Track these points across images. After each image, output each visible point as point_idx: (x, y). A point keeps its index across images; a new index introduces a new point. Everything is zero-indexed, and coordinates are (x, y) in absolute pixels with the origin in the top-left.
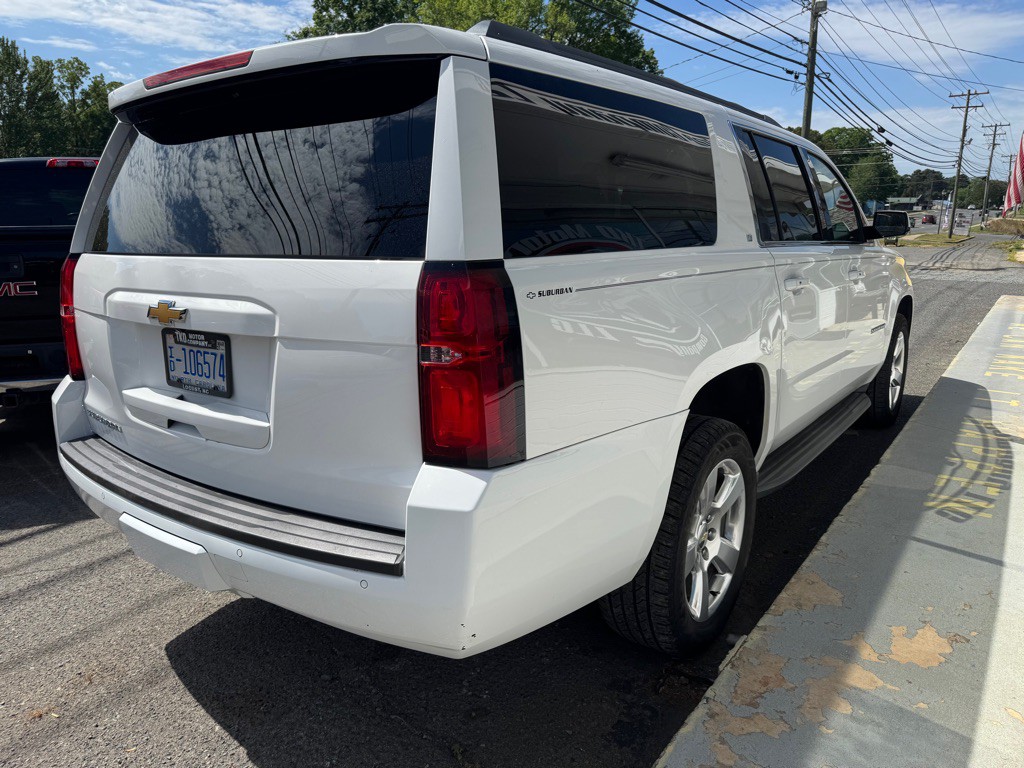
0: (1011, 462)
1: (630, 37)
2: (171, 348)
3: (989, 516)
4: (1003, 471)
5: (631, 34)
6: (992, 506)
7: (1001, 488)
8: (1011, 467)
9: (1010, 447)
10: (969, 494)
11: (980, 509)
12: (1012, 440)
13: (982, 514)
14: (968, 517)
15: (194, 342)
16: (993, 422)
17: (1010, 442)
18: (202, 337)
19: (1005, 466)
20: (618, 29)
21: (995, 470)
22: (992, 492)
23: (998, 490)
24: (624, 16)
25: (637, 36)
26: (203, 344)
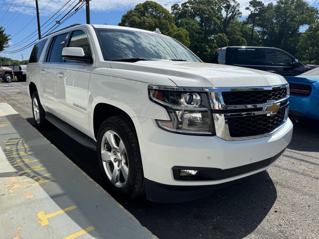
0: (9, 160)
3: (4, 142)
4: (9, 155)
6: (5, 144)
7: (6, 150)
8: (8, 158)
9: (15, 167)
10: (14, 144)
11: (8, 142)
12: (16, 172)
13: (7, 141)
14: (9, 140)
16: (37, 184)
17: (16, 171)
19: (10, 158)
21: (13, 155)
22: (8, 148)
23: (6, 149)
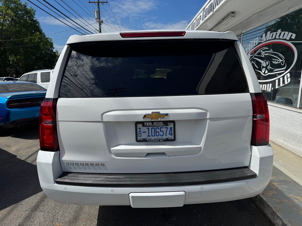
1: (35, 21)
2: (140, 129)
5: (35, 20)
15: (157, 125)
18: (162, 123)
20: (30, 18)
24: (32, 14)
25: (37, 21)
26: (161, 125)
